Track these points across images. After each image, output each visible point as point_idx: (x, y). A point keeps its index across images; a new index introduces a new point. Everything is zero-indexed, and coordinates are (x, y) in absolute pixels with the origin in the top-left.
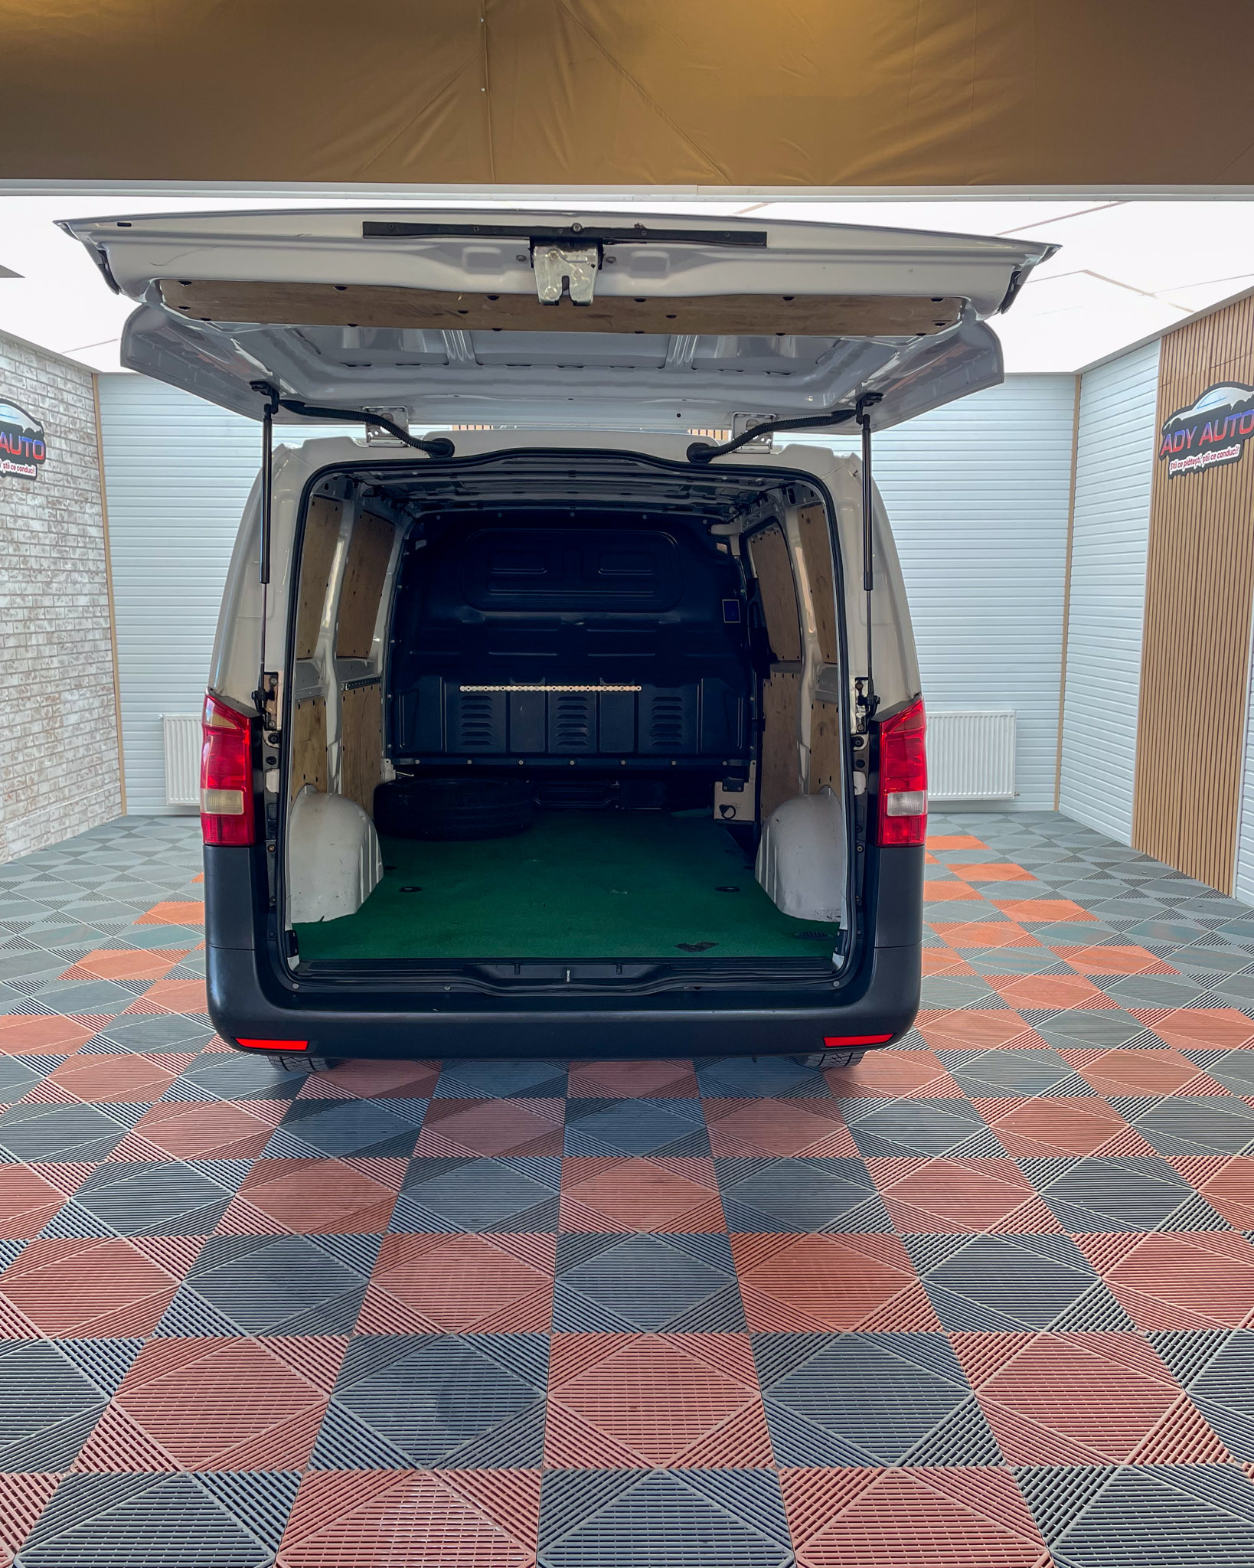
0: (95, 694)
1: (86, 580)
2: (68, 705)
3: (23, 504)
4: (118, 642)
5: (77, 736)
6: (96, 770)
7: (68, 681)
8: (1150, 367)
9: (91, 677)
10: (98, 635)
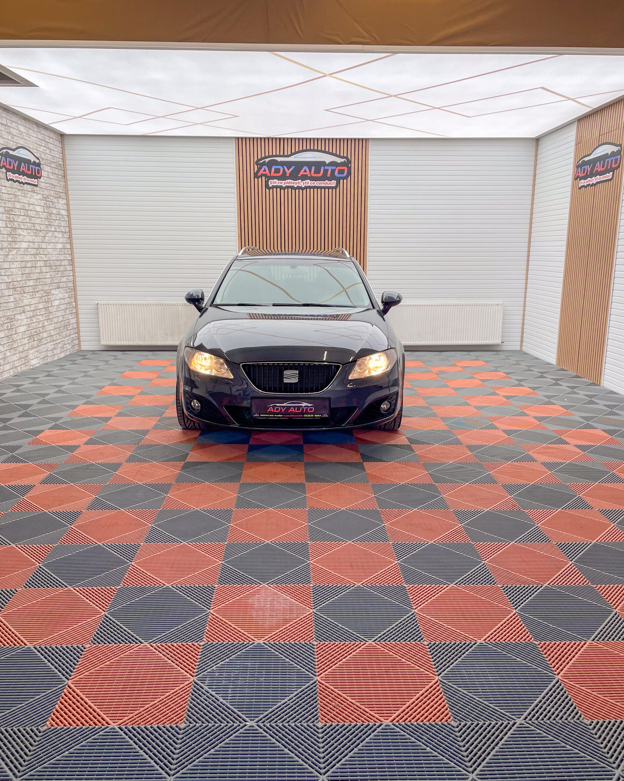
0: (66, 291)
1: (60, 236)
2: (54, 296)
3: (32, 198)
4: (75, 266)
5: (58, 311)
6: (67, 328)
7: (54, 284)
8: (572, 134)
9: (64, 283)
10: (66, 263)
